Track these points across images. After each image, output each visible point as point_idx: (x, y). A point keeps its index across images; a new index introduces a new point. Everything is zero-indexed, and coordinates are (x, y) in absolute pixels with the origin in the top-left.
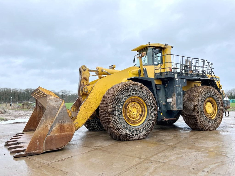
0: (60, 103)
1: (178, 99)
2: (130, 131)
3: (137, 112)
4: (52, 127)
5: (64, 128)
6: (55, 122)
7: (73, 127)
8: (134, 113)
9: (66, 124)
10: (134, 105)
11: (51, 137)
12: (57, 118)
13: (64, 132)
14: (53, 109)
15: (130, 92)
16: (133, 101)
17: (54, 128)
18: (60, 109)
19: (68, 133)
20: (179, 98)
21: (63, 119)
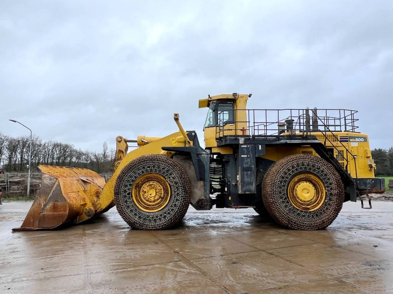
0: (54, 182)
1: (245, 176)
2: (140, 217)
3: (156, 195)
4: (45, 206)
5: (57, 208)
6: (49, 201)
7: (66, 206)
8: (151, 195)
9: (59, 204)
10: (150, 185)
11: (44, 215)
12: (51, 197)
13: (58, 212)
14: (47, 187)
15: (144, 168)
16: (149, 179)
17: (48, 207)
18: (54, 188)
19: (61, 213)
20: (247, 175)
21: (57, 198)
